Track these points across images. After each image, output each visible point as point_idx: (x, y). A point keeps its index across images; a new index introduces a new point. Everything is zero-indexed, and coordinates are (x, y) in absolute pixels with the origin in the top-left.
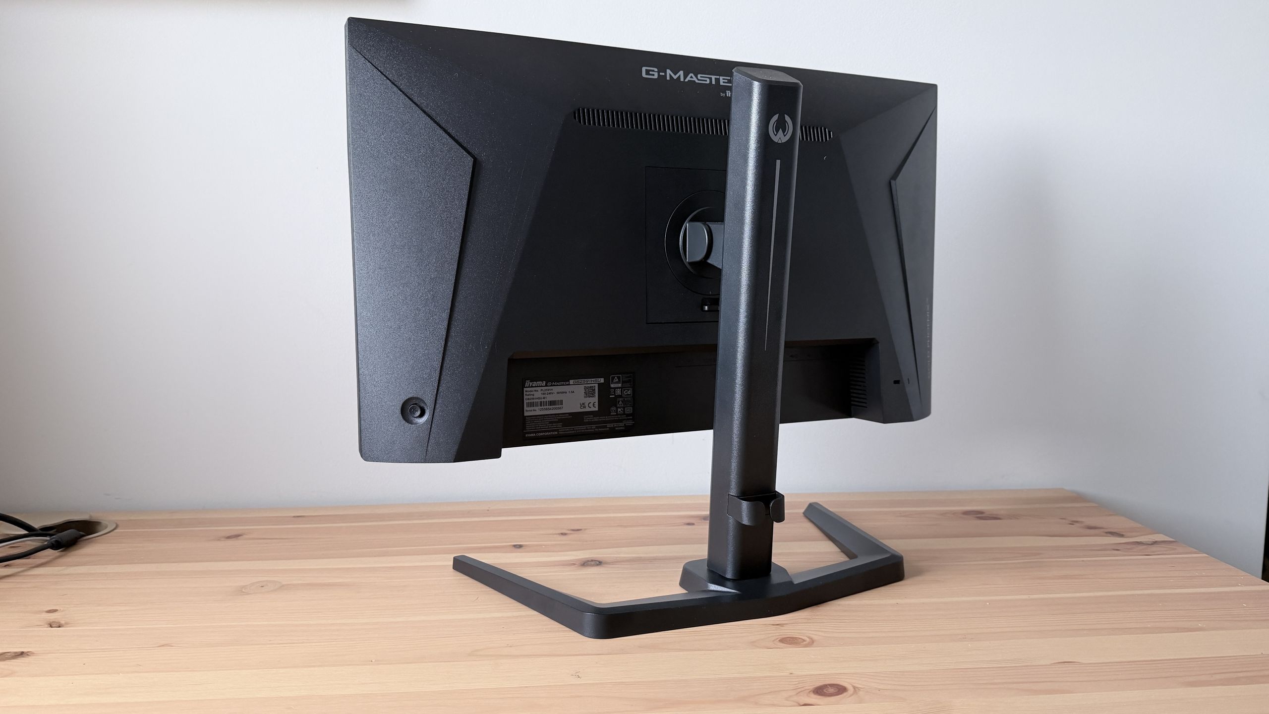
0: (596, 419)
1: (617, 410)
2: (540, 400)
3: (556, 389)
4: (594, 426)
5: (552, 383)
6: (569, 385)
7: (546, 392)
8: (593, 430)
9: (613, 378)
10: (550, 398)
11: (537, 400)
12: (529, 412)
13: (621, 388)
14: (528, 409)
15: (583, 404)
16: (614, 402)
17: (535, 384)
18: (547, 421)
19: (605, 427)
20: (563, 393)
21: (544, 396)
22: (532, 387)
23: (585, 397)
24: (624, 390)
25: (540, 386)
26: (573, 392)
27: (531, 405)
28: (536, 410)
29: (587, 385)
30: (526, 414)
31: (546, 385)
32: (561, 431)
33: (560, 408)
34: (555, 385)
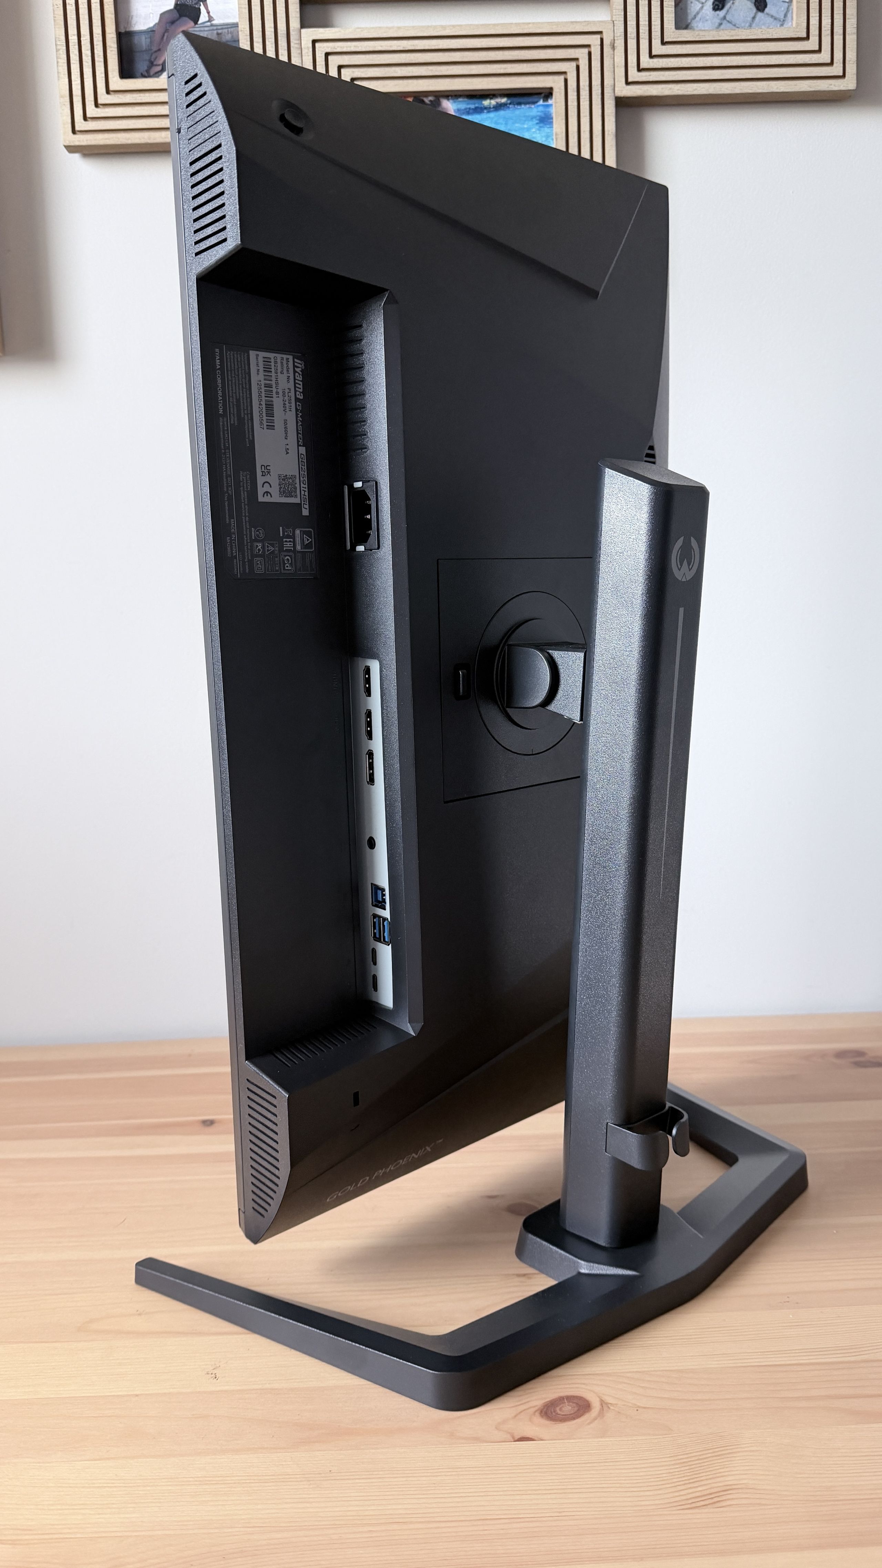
0: (244, 495)
1: (259, 542)
2: (274, 386)
3: (291, 417)
4: (232, 491)
6: (299, 445)
7: (286, 398)
8: (225, 489)
10: (277, 403)
11: (273, 379)
12: (256, 358)
13: (295, 551)
14: (261, 359)
15: (266, 471)
16: (272, 535)
17: (299, 378)
18: (241, 393)
19: (231, 517)
20: (286, 431)
21: (281, 394)
22: (295, 372)
23: (280, 476)
24: (290, 557)
25: (295, 387)
26: (287, 453)
27: (267, 369)
28: (258, 374)
29: (297, 482)
30: (252, 354)
31: (297, 400)
32: (223, 422)
33: (261, 423)
34: (297, 415)
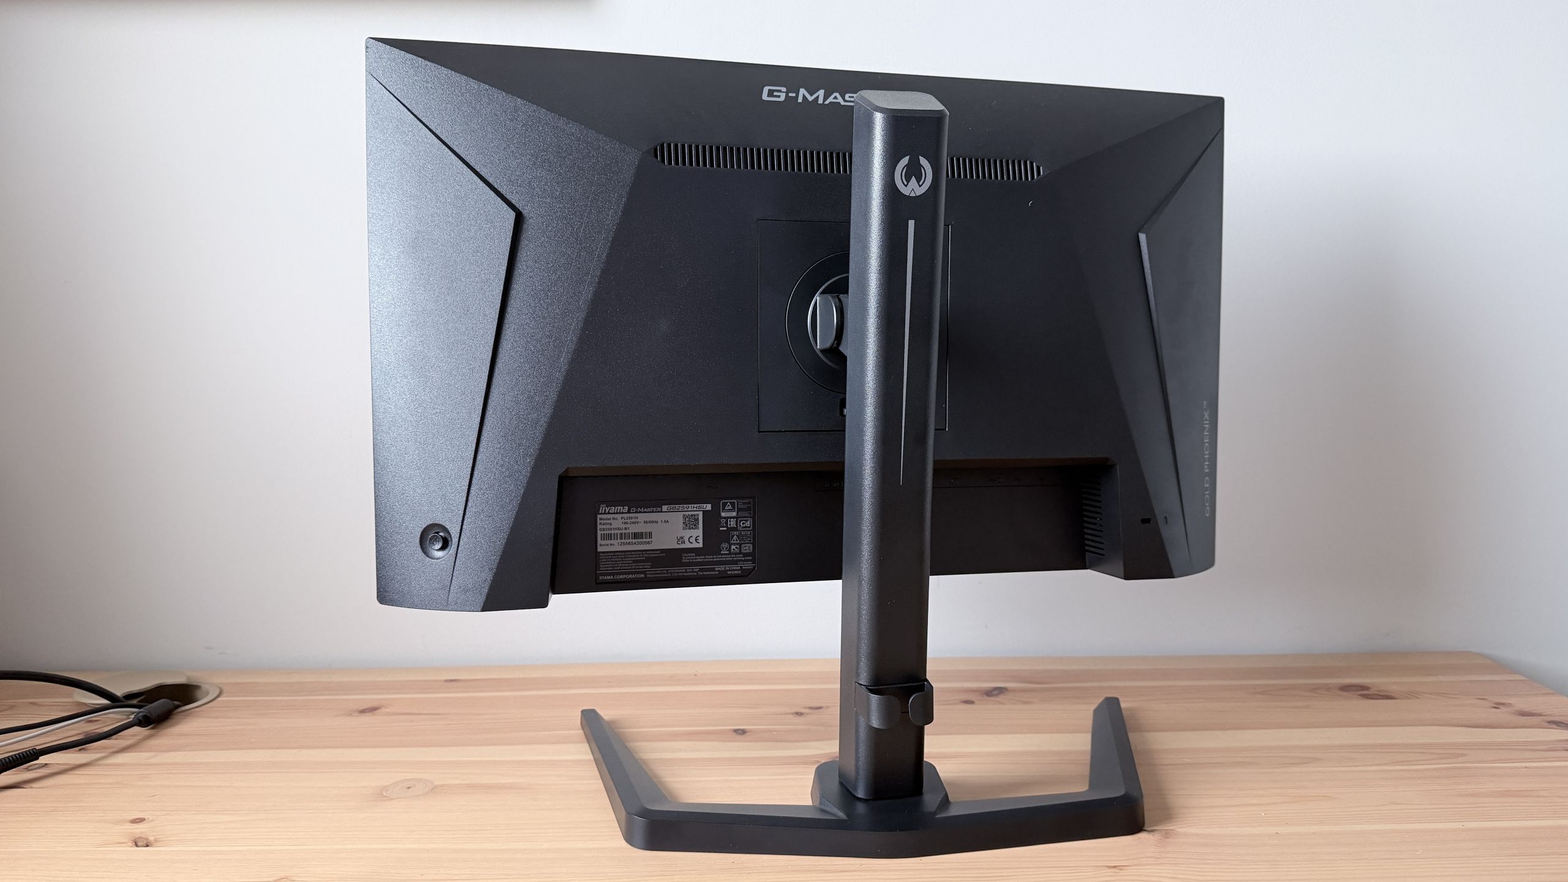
0: (700, 559)
1: (730, 547)
2: (621, 531)
3: (642, 517)
4: (696, 569)
5: (637, 509)
6: (661, 512)
7: (629, 521)
8: (695, 574)
9: (725, 504)
10: (633, 529)
11: (616, 532)
12: (603, 546)
13: (736, 518)
14: (603, 542)
15: (681, 539)
16: (726, 536)
17: (613, 509)
18: (629, 559)
19: (713, 569)
20: (652, 522)
21: (627, 526)
22: (609, 513)
23: (684, 529)
24: (740, 521)
25: (620, 513)
26: (668, 521)
27: (609, 537)
28: (614, 545)
29: (687, 513)
30: (600, 549)
31: (629, 512)
32: (649, 574)
33: (648, 543)
34: (640, 512)
